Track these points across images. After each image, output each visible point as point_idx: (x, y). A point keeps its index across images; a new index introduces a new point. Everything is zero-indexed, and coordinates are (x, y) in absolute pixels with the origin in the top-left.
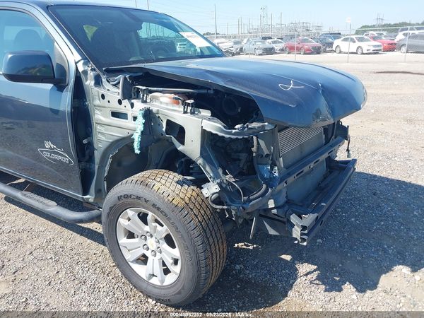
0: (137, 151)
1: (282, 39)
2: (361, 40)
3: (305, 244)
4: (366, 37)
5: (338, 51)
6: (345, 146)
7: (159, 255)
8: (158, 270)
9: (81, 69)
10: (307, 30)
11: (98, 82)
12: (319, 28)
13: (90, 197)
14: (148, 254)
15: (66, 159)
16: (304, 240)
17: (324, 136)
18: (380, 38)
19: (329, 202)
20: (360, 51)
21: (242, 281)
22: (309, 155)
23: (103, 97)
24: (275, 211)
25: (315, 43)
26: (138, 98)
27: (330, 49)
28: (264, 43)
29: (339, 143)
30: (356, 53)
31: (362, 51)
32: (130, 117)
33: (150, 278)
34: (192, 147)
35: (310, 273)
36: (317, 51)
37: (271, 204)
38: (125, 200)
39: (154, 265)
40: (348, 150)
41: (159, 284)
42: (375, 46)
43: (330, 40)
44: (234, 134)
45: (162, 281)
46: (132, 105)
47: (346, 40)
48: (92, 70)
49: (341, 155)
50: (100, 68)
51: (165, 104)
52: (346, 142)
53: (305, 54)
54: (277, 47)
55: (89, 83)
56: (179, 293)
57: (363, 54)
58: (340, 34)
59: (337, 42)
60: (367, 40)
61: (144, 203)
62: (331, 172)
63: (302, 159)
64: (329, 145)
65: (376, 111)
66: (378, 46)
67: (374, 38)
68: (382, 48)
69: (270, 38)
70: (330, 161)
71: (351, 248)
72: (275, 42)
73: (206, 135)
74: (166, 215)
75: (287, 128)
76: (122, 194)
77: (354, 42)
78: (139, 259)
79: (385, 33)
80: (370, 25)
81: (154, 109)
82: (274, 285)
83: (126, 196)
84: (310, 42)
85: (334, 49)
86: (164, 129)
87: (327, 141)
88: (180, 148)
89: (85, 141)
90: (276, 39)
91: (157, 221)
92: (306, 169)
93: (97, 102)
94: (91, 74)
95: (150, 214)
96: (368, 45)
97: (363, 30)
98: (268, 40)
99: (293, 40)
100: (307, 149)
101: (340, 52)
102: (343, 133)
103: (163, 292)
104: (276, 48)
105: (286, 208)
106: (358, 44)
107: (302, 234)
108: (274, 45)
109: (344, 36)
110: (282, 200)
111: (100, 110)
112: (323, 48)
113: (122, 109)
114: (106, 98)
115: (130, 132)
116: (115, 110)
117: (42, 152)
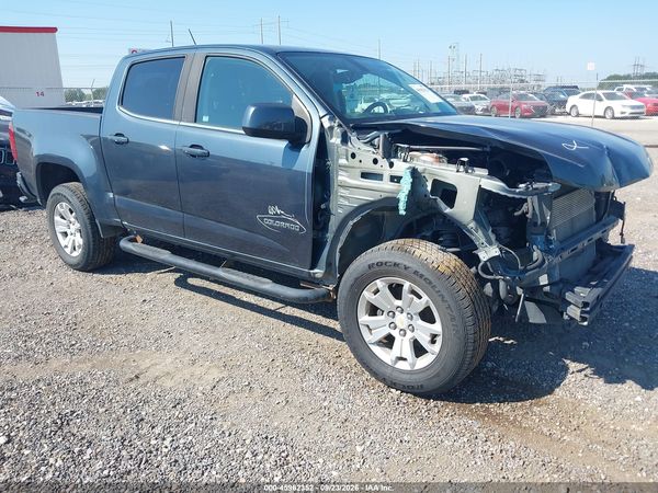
0: (402, 212)
1: (485, 94)
2: (611, 97)
3: (586, 323)
4: (619, 94)
5: (574, 113)
6: (617, 229)
7: (410, 335)
8: (408, 352)
9: (327, 124)
10: (522, 81)
11: (345, 140)
12: (539, 78)
13: (319, 272)
14: (395, 333)
15: (296, 225)
16: (584, 319)
17: (594, 213)
18: (642, 95)
19: (612, 281)
20: (609, 114)
21: (497, 378)
22: (583, 230)
23: (353, 156)
24: (547, 289)
25: (537, 101)
26: (396, 157)
27: (562, 110)
28: (458, 100)
29: (613, 224)
30: (604, 117)
31: (613, 113)
32: (386, 178)
33: (396, 362)
34: (464, 209)
35: (583, 370)
36: (542, 112)
37: (544, 280)
38: (377, 269)
39: (403, 346)
40: (622, 234)
41: (409, 369)
42: (633, 107)
43: (562, 96)
44: (519, 193)
45: (413, 365)
46: (391, 165)
47: (586, 97)
48: (340, 126)
49: (613, 239)
50: (347, 124)
51: (429, 163)
52: (621, 221)
53: (522, 117)
54: (479, 106)
55: (335, 140)
56: (437, 375)
57: (614, 118)
58: (576, 87)
59: (572, 100)
60: (621, 98)
61: (403, 271)
62: (601, 258)
63: (573, 235)
64: (601, 223)
65: (644, 198)
66: (638, 107)
67: (632, 95)
68: (644, 110)
69: (467, 92)
70: (602, 244)
71: (628, 352)
72: (474, 99)
73: (484, 195)
74: (430, 283)
75: (576, 189)
76: (375, 261)
77: (601, 100)
78: (380, 342)
79: (648, 87)
80: (622, 74)
81: (420, 169)
82: (537, 384)
83: (380, 264)
84: (531, 99)
85: (568, 110)
86: (429, 188)
87: (599, 219)
88: (448, 210)
89: (323, 206)
90: (475, 94)
91: (413, 292)
92: (580, 246)
93: (343, 161)
94: (338, 131)
95: (407, 285)
96: (622, 106)
97: (612, 84)
98: (465, 96)
99: (504, 96)
100: (578, 225)
101: (578, 115)
102: (618, 210)
103: (415, 377)
104: (476, 107)
105: (561, 286)
106: (607, 103)
107: (582, 312)
108: (474, 103)
109: (584, 91)
110: (557, 277)
111: (346, 171)
112: (550, 108)
113: (376, 169)
114: (357, 158)
115: (384, 195)
116: (367, 171)
117: (262, 219)
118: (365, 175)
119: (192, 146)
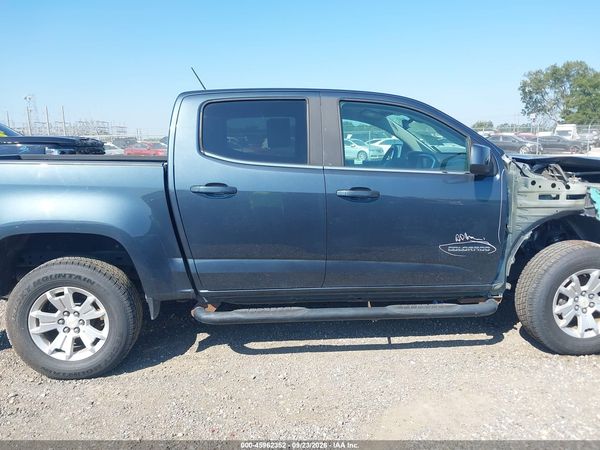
13: (498, 284)
15: (486, 247)
23: (533, 183)
46: (568, 187)
93: (523, 189)
111: (526, 196)
113: (554, 192)
114: (537, 185)
115: (560, 210)
116: (544, 193)
117: (446, 248)
118: (542, 197)
119: (353, 189)
